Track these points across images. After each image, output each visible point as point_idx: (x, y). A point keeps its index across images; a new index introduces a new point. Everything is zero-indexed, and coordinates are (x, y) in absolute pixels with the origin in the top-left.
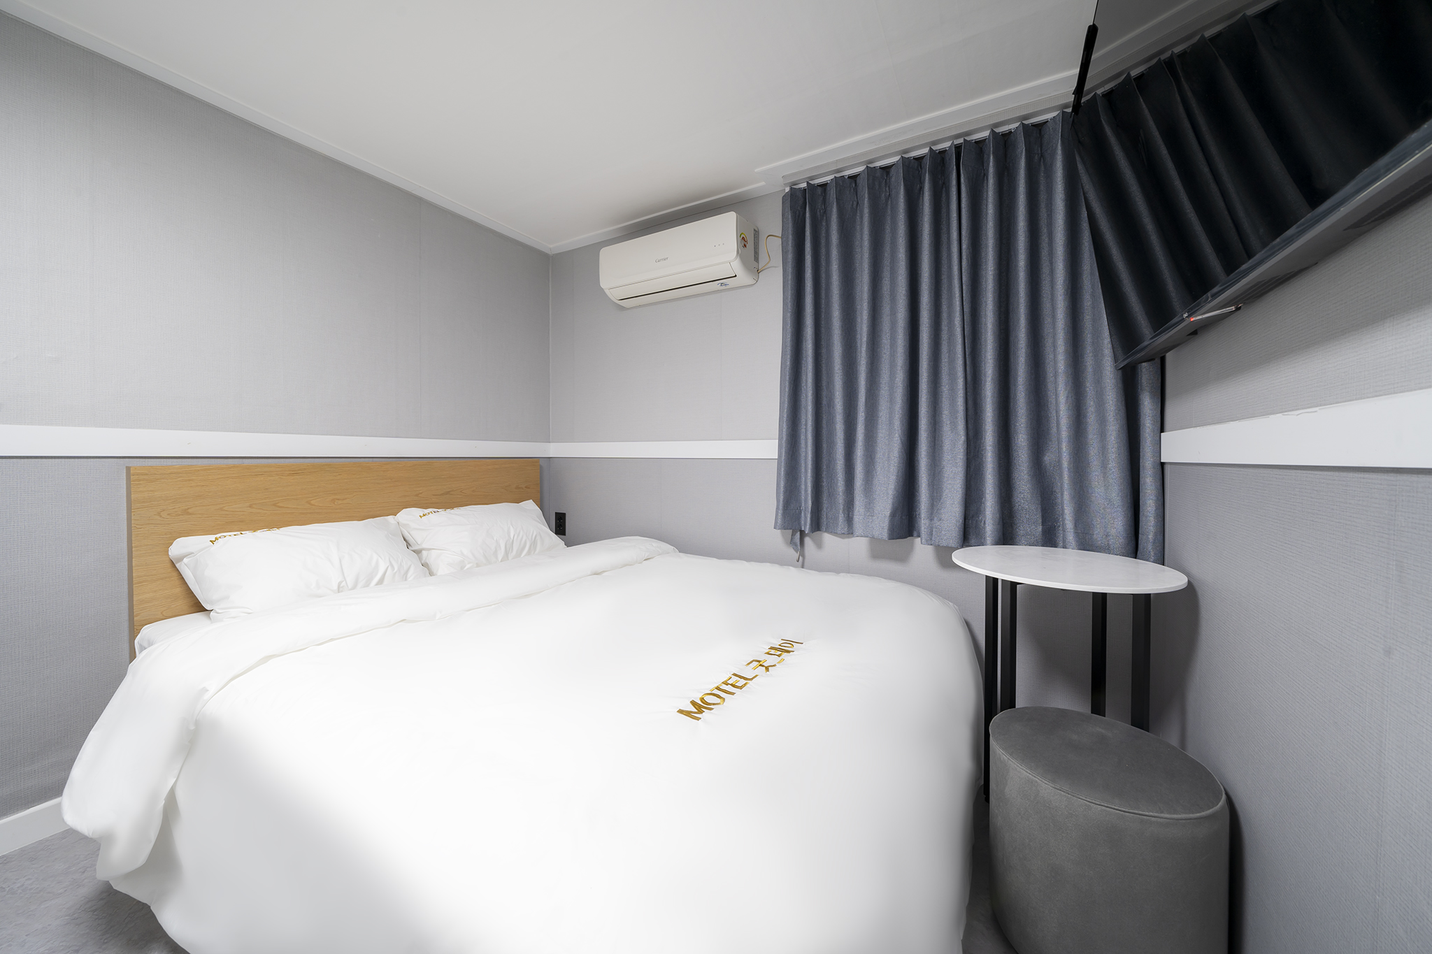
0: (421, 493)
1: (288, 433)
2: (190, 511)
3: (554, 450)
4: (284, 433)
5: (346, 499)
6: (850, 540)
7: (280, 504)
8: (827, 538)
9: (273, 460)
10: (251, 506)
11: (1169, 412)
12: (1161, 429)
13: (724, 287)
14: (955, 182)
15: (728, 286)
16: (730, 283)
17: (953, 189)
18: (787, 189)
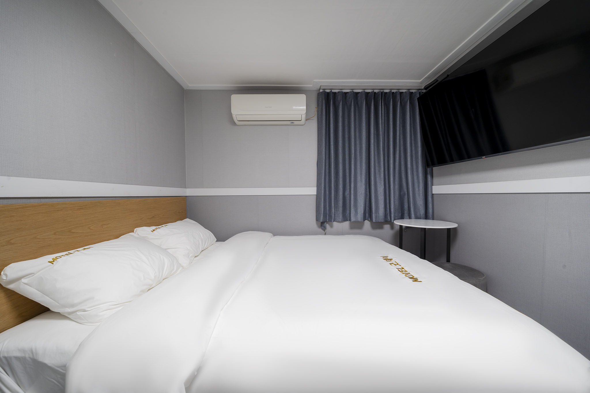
0: (143, 218)
1: (69, 180)
2: (12, 241)
3: (189, 192)
4: (67, 180)
5: (108, 224)
6: (343, 223)
7: (73, 231)
8: (335, 224)
9: (61, 199)
10: (55, 234)
11: (435, 180)
12: (432, 185)
13: (291, 124)
14: (381, 104)
15: (293, 124)
16: (296, 123)
17: (380, 106)
18: (321, 91)
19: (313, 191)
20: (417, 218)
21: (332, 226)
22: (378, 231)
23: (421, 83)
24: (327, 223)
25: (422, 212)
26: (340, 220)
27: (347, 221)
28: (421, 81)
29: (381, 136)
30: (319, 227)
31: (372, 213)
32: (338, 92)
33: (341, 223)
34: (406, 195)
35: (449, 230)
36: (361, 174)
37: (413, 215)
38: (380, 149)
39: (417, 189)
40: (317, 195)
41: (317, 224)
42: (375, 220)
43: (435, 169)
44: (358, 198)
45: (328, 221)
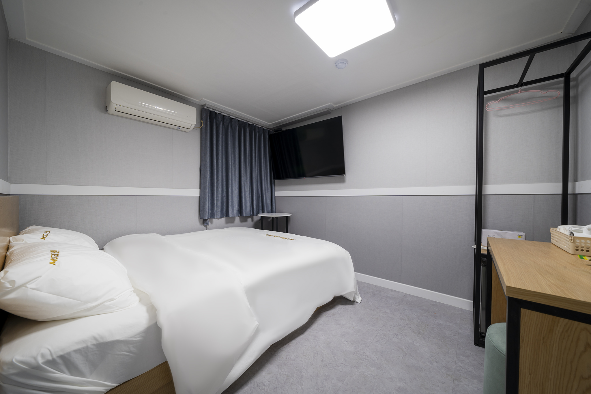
8: (215, 220)
11: (276, 188)
12: (275, 191)
13: (177, 129)
14: (247, 132)
15: (179, 129)
16: (182, 129)
17: (247, 133)
18: (205, 108)
19: (196, 192)
20: (268, 212)
21: (212, 223)
22: (244, 223)
23: (270, 125)
24: (209, 221)
25: (270, 208)
26: (219, 217)
27: (224, 217)
28: (270, 124)
29: (248, 155)
30: (201, 224)
31: (243, 210)
32: (219, 113)
33: (219, 220)
34: (261, 197)
35: (287, 217)
36: (235, 181)
37: (266, 211)
38: (247, 164)
39: (267, 193)
40: (200, 196)
41: (199, 221)
42: (245, 215)
43: (277, 182)
44: (234, 199)
45: (210, 218)
